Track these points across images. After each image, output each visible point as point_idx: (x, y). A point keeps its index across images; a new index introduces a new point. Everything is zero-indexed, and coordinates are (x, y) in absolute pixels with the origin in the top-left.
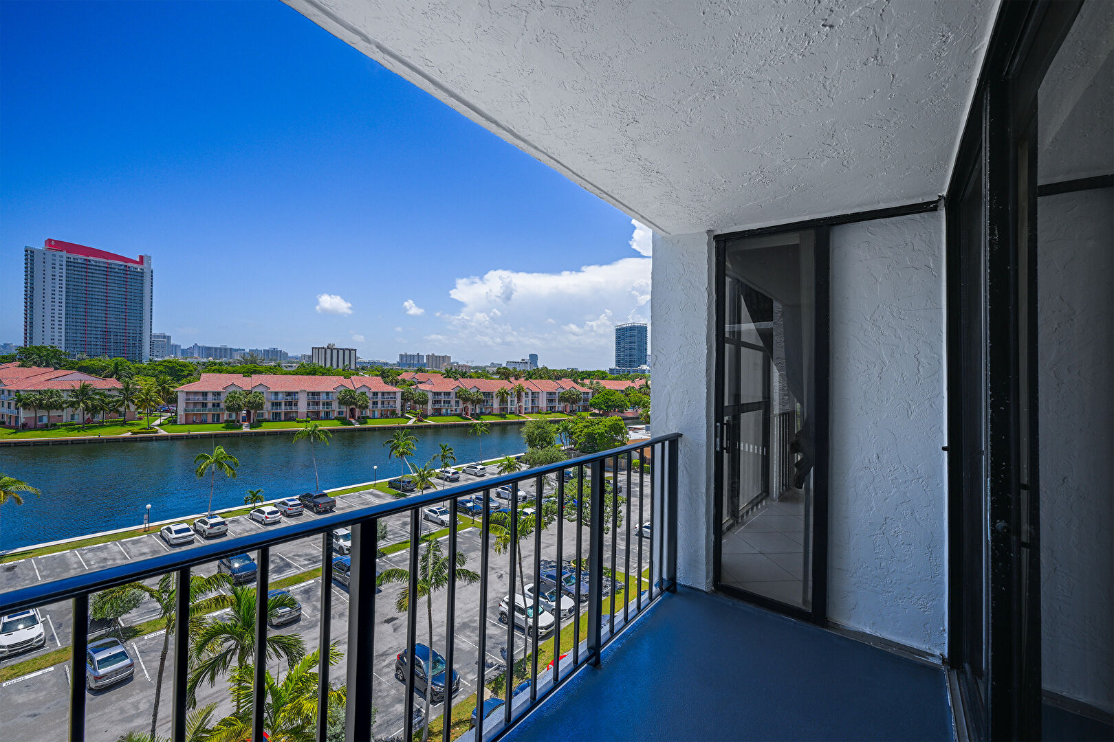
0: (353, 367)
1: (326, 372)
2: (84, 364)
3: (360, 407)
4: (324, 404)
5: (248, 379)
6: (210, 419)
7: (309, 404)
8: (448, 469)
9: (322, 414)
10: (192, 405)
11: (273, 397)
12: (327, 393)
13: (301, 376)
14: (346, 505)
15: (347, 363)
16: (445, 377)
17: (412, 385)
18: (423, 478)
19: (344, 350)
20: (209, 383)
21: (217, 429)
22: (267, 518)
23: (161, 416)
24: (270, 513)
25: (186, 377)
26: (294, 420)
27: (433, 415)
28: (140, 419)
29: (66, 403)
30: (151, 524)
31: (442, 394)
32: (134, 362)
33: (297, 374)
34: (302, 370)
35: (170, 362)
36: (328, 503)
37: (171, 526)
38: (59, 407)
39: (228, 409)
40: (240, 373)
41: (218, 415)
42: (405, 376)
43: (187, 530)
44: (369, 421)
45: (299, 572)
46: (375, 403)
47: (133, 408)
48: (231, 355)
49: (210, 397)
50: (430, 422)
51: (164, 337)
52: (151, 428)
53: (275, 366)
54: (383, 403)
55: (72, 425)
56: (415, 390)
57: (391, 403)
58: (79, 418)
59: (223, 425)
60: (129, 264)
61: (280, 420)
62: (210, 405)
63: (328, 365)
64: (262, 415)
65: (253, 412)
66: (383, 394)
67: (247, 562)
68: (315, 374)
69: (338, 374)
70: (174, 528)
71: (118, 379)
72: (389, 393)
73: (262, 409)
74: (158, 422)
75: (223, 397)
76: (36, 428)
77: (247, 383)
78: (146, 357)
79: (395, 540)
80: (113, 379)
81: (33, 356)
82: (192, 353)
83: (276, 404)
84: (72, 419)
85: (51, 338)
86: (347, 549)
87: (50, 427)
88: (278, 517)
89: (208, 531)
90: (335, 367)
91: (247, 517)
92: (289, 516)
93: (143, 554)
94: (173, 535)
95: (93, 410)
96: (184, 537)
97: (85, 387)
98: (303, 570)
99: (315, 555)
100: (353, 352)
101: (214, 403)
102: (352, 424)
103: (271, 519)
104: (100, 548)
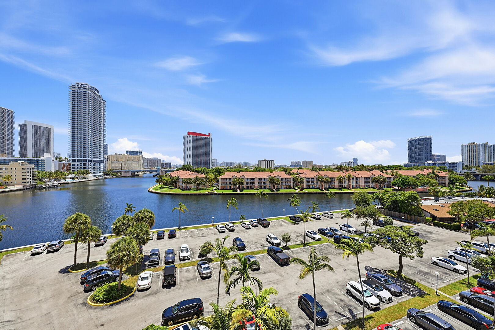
0: (273, 168)
1: (264, 170)
2: (196, 170)
3: (277, 184)
4: (263, 183)
5: (239, 173)
6: (228, 188)
7: (258, 183)
8: (315, 213)
9: (263, 187)
10: (223, 183)
11: (247, 180)
12: (265, 179)
14: (274, 225)
15: (271, 166)
16: (312, 171)
17: (297, 175)
18: (305, 217)
19: (270, 161)
20: (228, 175)
21: (230, 192)
22: (247, 226)
23: (215, 187)
24: (248, 225)
25: (221, 173)
26: (254, 189)
27: (306, 188)
28: (210, 187)
30: (214, 224)
31: (311, 179)
32: (208, 168)
33: (254, 171)
34: (255, 169)
35: (217, 168)
36: (267, 223)
37: (219, 225)
38: (191, 183)
39: (233, 184)
40: (236, 171)
41: (230, 187)
42: (294, 171)
43: (223, 227)
44: (280, 190)
46: (283, 183)
47: (208, 184)
48: (233, 165)
49: (228, 180)
50: (305, 191)
51: (215, 160)
52: (213, 191)
53: (247, 169)
54: (285, 182)
55: (194, 189)
56: (298, 177)
57: (289, 183)
58: (196, 187)
59: (232, 190)
60: (206, 137)
61: (249, 189)
62: (228, 183)
63: (264, 167)
64: (243, 187)
65: (240, 185)
66: (285, 179)
67: (242, 242)
68: (260, 171)
69: (268, 171)
70: (220, 226)
71: (204, 174)
72: (288, 178)
73: (243, 185)
74: (214, 189)
75: (232, 180)
76: (187, 190)
77: (238, 175)
78: (211, 167)
79: (294, 243)
80: (203, 174)
81: (186, 168)
82: (222, 165)
83: (248, 183)
84: (194, 187)
85: (189, 162)
86: (275, 244)
87: (189, 189)
88: (250, 226)
89: (229, 229)
90: (267, 168)
91: (240, 225)
92: (254, 227)
93: (212, 234)
94: (220, 229)
95: (199, 184)
96: (223, 230)
97: (197, 177)
98: (260, 249)
99: (264, 244)
100: (273, 162)
101: (229, 182)
102: (274, 191)
103: (248, 227)
104: (202, 230)
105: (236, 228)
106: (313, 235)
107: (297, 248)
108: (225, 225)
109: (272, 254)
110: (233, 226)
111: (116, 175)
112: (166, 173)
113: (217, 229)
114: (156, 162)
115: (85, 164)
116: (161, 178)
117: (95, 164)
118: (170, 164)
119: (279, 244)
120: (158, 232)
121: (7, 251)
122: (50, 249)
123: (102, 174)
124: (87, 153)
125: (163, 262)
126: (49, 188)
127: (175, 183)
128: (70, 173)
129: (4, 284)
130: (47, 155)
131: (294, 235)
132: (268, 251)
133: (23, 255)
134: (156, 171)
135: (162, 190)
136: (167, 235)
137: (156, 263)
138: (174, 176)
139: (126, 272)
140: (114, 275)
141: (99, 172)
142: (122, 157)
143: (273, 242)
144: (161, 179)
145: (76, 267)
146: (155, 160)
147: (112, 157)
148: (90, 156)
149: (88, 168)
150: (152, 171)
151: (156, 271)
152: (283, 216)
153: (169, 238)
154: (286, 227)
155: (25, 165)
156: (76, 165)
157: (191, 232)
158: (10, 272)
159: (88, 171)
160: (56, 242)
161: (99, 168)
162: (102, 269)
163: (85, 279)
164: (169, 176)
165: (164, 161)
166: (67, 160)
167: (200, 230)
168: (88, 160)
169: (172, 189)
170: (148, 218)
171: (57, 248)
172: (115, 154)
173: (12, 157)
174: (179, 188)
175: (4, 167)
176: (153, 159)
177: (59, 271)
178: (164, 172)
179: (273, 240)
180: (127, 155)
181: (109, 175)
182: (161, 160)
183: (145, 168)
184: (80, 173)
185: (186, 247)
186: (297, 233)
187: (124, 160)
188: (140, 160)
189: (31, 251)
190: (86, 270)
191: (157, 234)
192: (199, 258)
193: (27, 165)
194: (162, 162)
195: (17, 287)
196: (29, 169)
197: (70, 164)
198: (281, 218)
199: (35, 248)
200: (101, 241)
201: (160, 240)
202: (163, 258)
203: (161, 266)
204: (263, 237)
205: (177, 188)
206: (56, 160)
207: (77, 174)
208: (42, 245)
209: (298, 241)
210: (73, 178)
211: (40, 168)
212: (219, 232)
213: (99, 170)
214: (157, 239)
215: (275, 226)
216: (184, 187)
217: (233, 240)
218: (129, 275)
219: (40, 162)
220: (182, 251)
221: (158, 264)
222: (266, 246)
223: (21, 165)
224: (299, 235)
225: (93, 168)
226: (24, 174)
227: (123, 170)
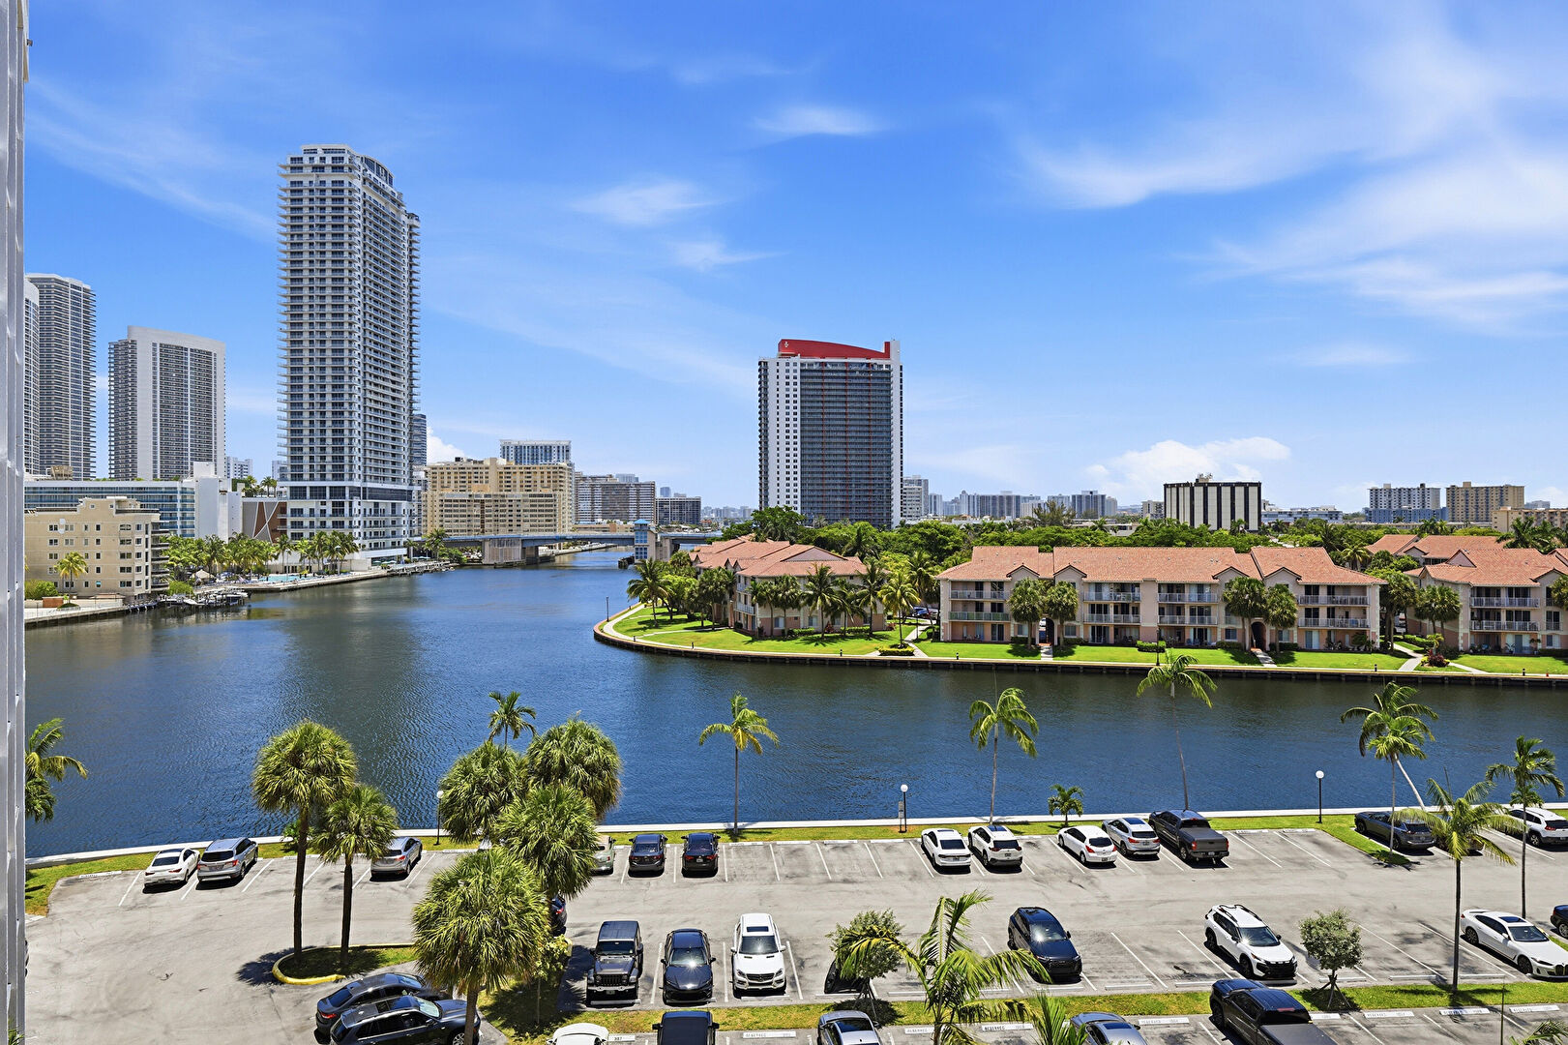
0: (1253, 525)
1: (1195, 539)
2: (823, 535)
3: (1276, 620)
4: (1192, 613)
5: (1047, 555)
6: (989, 636)
7: (1161, 611)
8: (1533, 810)
9: (1190, 635)
10: (960, 606)
11: (1092, 593)
12: (1200, 587)
13: (1143, 549)
14: (1252, 856)
15: (1240, 515)
16: (1513, 546)
17: (1408, 567)
18: (1462, 827)
19: (1233, 486)
20: (986, 564)
21: (998, 654)
22: (1088, 850)
23: (917, 625)
24: (1094, 842)
25: (950, 553)
26: (1133, 645)
27: (1475, 651)
28: (891, 628)
29: (804, 597)
30: (910, 821)
31: (1504, 595)
32: (879, 528)
33: (1135, 544)
34: (1145, 535)
35: (928, 527)
36: (1211, 842)
38: (792, 603)
39: (1016, 615)
40: (1033, 544)
41: (1001, 627)
42: (1390, 544)
44: (1297, 655)
45: (1155, 989)
46: (1312, 613)
47: (881, 609)
48: (1018, 509)
49: (987, 590)
50: (1466, 667)
51: (919, 482)
52: (905, 646)
53: (1094, 528)
54: (1331, 613)
55: (810, 633)
56: (1419, 580)
57: (1353, 615)
58: (817, 623)
60: (871, 361)
61: (1106, 644)
62: (987, 607)
63: (1199, 522)
64: (1073, 630)
65: (1057, 623)
66: (1331, 589)
67: (1058, 937)
68: (1170, 544)
69: (1220, 542)
71: (862, 558)
72: (1346, 588)
73: (1073, 618)
74: (912, 636)
75: (1007, 590)
76: (773, 637)
77: (1045, 564)
78: (897, 518)
79: (1380, 976)
80: (856, 559)
81: (769, 525)
82: (958, 508)
83: (1098, 609)
84: (811, 624)
85: (787, 495)
86: (1259, 966)
87: (787, 635)
88: (1109, 852)
89: (991, 855)
90: (1213, 525)
91: (1054, 839)
92: (1130, 855)
93: (900, 873)
94: (939, 850)
95: (833, 611)
96: (956, 858)
97: (823, 571)
98: (1165, 986)
99: (1188, 960)
100: (1253, 491)
101: (993, 604)
102: (1258, 662)
103: (1098, 854)
104: (844, 848)
105: (1026, 853)
106: (1513, 943)
107: (1401, 1006)
108: (970, 836)
109: (1242, 1026)
110: (1014, 844)
111: (459, 559)
112: (677, 547)
113: (927, 852)
114: (632, 492)
115: (338, 509)
116: (651, 573)
117: (376, 504)
118: (696, 504)
119: (1284, 972)
120: (633, 837)
121: (70, 862)
122: (210, 872)
123: (404, 551)
124: (346, 459)
125: (656, 990)
126: (209, 608)
127: (719, 598)
128: (283, 546)
129: (59, 996)
130: (202, 471)
131: (1389, 931)
132: (1213, 1002)
133: (120, 887)
134: (630, 541)
135: (657, 632)
136: (674, 855)
137: (624, 988)
138: (714, 567)
139: (494, 1013)
140: (444, 1020)
141: (393, 543)
142: (484, 475)
143: (1244, 956)
144: (654, 578)
145: (302, 962)
146: (627, 488)
147: (446, 476)
148: (356, 471)
149: (351, 522)
150: (612, 539)
151: (625, 1032)
152: (1316, 812)
153: (687, 873)
154: (1333, 876)
155: (129, 511)
156: (306, 512)
157: (794, 852)
158: (77, 950)
159: (351, 537)
160: (229, 845)
161: (394, 522)
162: (396, 983)
163: (334, 1020)
164: (691, 563)
165: (666, 490)
166: (271, 489)
167: (835, 848)
168: (352, 489)
169: (702, 629)
170: (587, 768)
171: (232, 870)
172: (458, 459)
173: (87, 477)
174: (738, 628)
175: (63, 522)
176: (618, 481)
177: (239, 973)
178: (667, 544)
179: (1245, 945)
180: (503, 462)
181: (431, 555)
182: (652, 486)
183: (582, 523)
184: (322, 546)
185: (766, 929)
186: (1406, 917)
187: (491, 488)
188: (558, 484)
189: (143, 872)
190: (337, 981)
191: (630, 848)
192: (828, 991)
193: (134, 511)
194: (658, 496)
195: (98, 1016)
196: (143, 528)
197: (282, 509)
198: (1301, 822)
199: (158, 863)
200: (398, 857)
201: (646, 880)
202: (654, 967)
203: (644, 1007)
204: (1188, 922)
205: (725, 624)
206: (234, 489)
207: (311, 553)
208: (180, 850)
209: (1411, 965)
210: (294, 569)
211: (179, 523)
212: (936, 867)
213: (394, 533)
214: (633, 873)
215: (1262, 862)
216: (759, 623)
217: (1012, 919)
218: (506, 1031)
219: (179, 497)
220: (747, 946)
221: (633, 994)
222: (1204, 976)
223: (118, 512)
224: (1418, 930)
225: (368, 524)
226: (125, 549)
227: (487, 535)
